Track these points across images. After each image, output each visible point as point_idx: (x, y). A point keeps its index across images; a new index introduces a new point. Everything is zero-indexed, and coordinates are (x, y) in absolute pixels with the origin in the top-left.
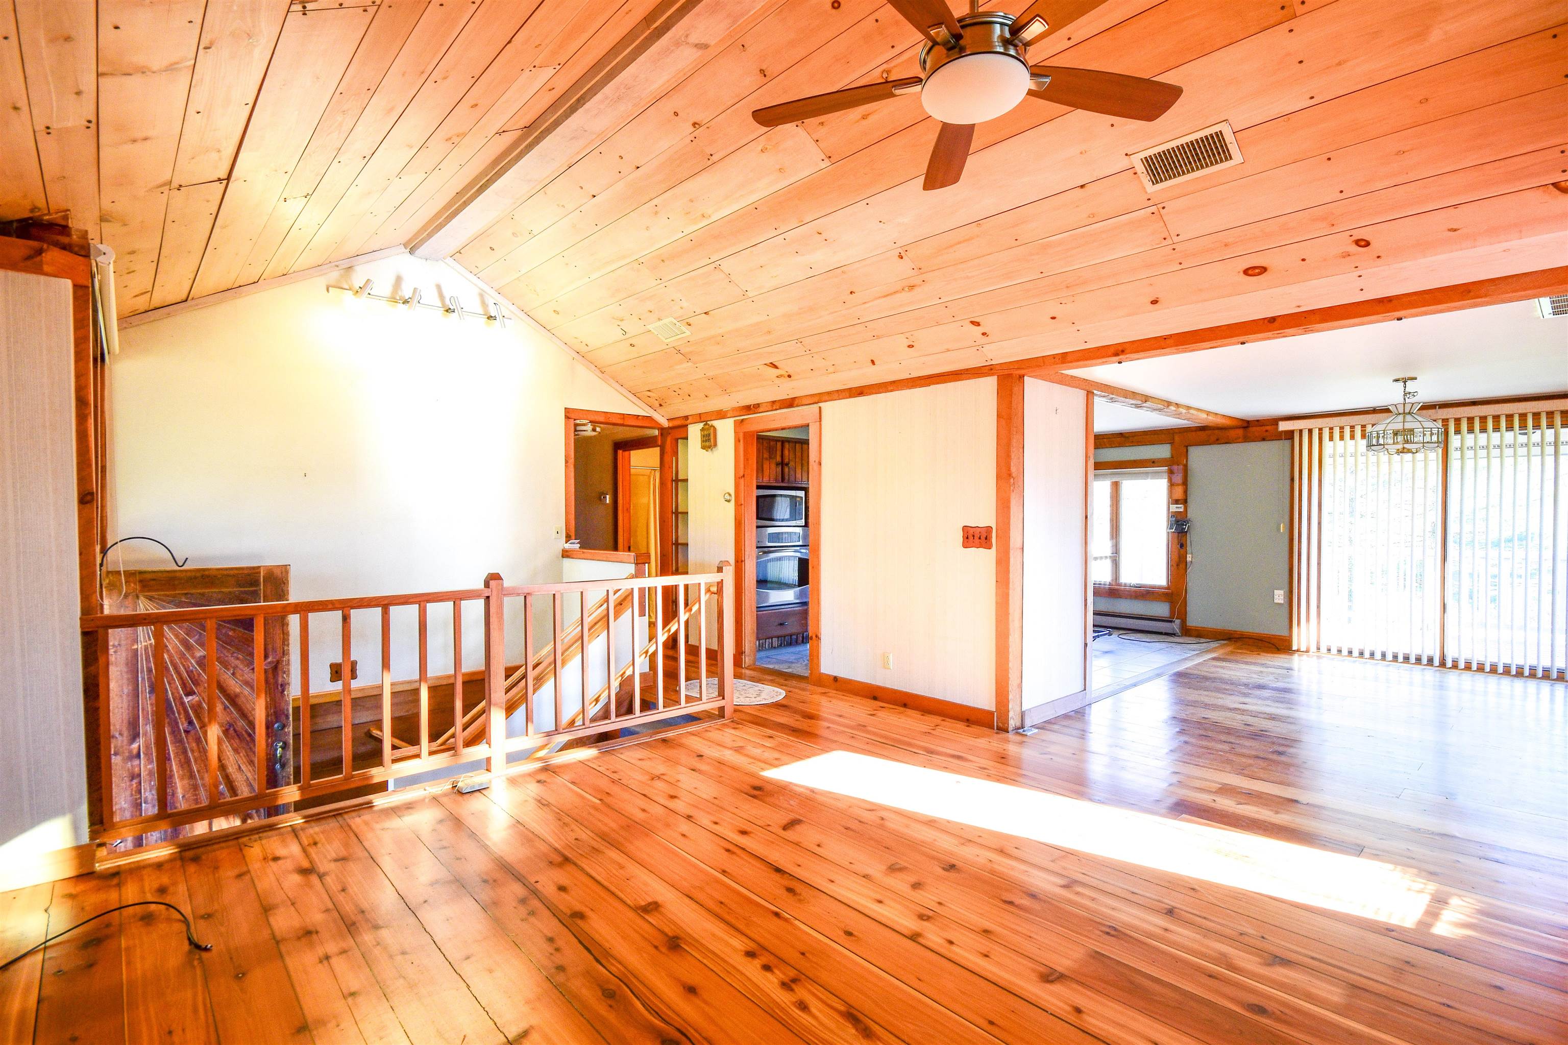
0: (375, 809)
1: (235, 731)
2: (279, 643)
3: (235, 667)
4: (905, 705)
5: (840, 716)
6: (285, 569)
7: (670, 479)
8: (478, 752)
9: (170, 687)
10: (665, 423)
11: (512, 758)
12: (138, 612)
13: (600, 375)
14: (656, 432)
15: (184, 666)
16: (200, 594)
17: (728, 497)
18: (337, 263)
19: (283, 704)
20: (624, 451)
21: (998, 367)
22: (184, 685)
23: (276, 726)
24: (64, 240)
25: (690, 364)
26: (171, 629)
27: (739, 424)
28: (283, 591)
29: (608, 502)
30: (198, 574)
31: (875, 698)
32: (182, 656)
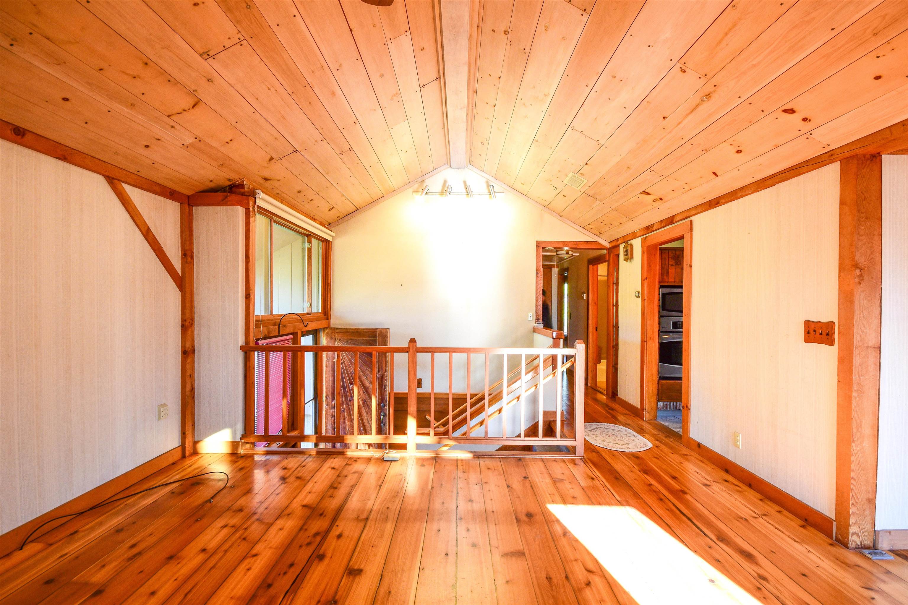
0: (345, 456)
1: (367, 404)
2: (384, 366)
3: (367, 375)
4: (750, 486)
5: (674, 478)
6: (386, 330)
7: (612, 282)
8: (398, 439)
9: (345, 380)
10: (608, 245)
11: (419, 447)
12: (336, 346)
13: (560, 218)
14: (605, 252)
15: (350, 371)
16: (356, 339)
17: (637, 295)
18: (417, 180)
19: (385, 395)
20: (593, 265)
21: (839, 151)
22: (350, 379)
23: (382, 404)
24: (242, 190)
25: (599, 202)
26: (346, 354)
27: (644, 241)
28: (385, 341)
29: (585, 298)
30: (355, 331)
31: (727, 471)
32: (349, 367)
